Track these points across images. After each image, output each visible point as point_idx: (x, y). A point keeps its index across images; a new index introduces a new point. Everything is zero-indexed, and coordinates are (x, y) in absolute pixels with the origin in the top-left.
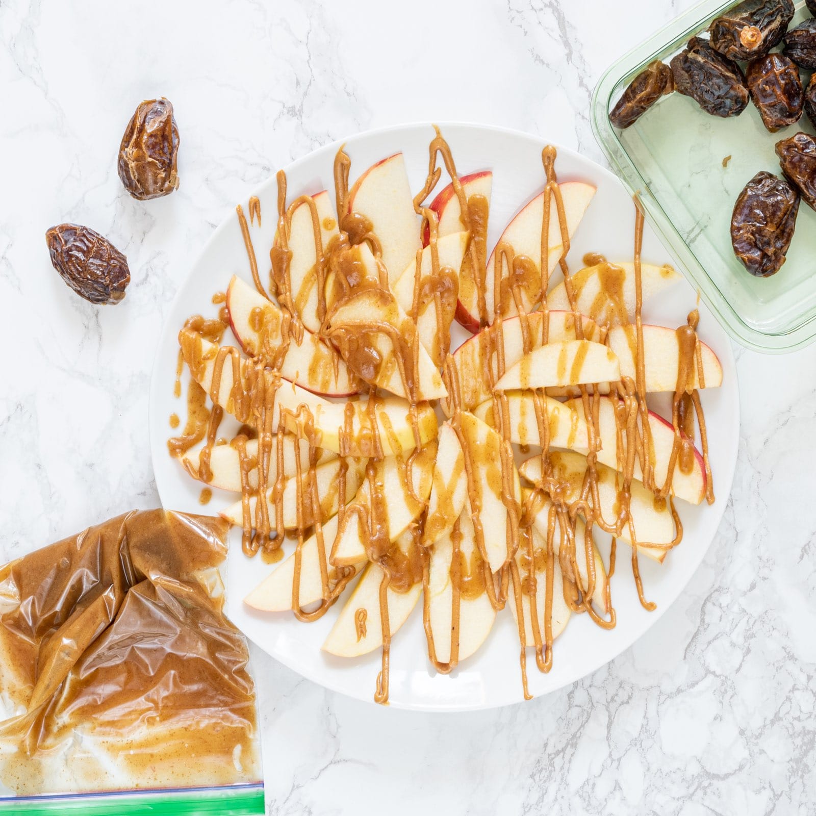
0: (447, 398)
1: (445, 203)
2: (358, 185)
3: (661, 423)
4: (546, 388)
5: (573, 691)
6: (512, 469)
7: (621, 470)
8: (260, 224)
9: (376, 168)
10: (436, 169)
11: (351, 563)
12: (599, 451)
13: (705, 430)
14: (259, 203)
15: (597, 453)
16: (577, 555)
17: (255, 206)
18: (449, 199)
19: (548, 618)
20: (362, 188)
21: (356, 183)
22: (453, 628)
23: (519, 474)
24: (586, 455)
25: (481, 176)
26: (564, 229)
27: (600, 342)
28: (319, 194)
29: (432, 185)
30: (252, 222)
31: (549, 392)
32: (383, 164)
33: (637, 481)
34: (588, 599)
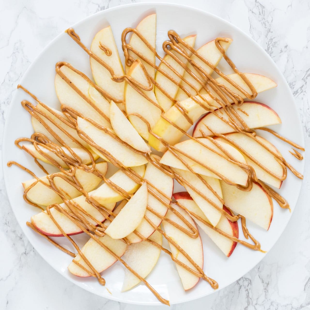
0: (159, 161)
1: (233, 229)
2: (271, 203)
3: (74, 232)
4: (128, 201)
5: (247, 307)
6: (110, 160)
7: (71, 201)
8: (290, 152)
9: (271, 215)
10: (249, 237)
11: (131, 67)
12: (86, 199)
13: (56, 247)
14: (298, 159)
15: (86, 198)
16: (55, 154)
17: (299, 157)
18: (233, 231)
19: (41, 121)
20: (268, 203)
21: (272, 203)
22: (71, 83)
23: (105, 161)
24: (88, 193)
25: (230, 252)
26: (181, 264)
27: (126, 238)
28: (281, 185)
29: (244, 230)
30: (294, 149)
31: (125, 201)
32: (270, 220)
33: (61, 203)
34: (35, 143)
